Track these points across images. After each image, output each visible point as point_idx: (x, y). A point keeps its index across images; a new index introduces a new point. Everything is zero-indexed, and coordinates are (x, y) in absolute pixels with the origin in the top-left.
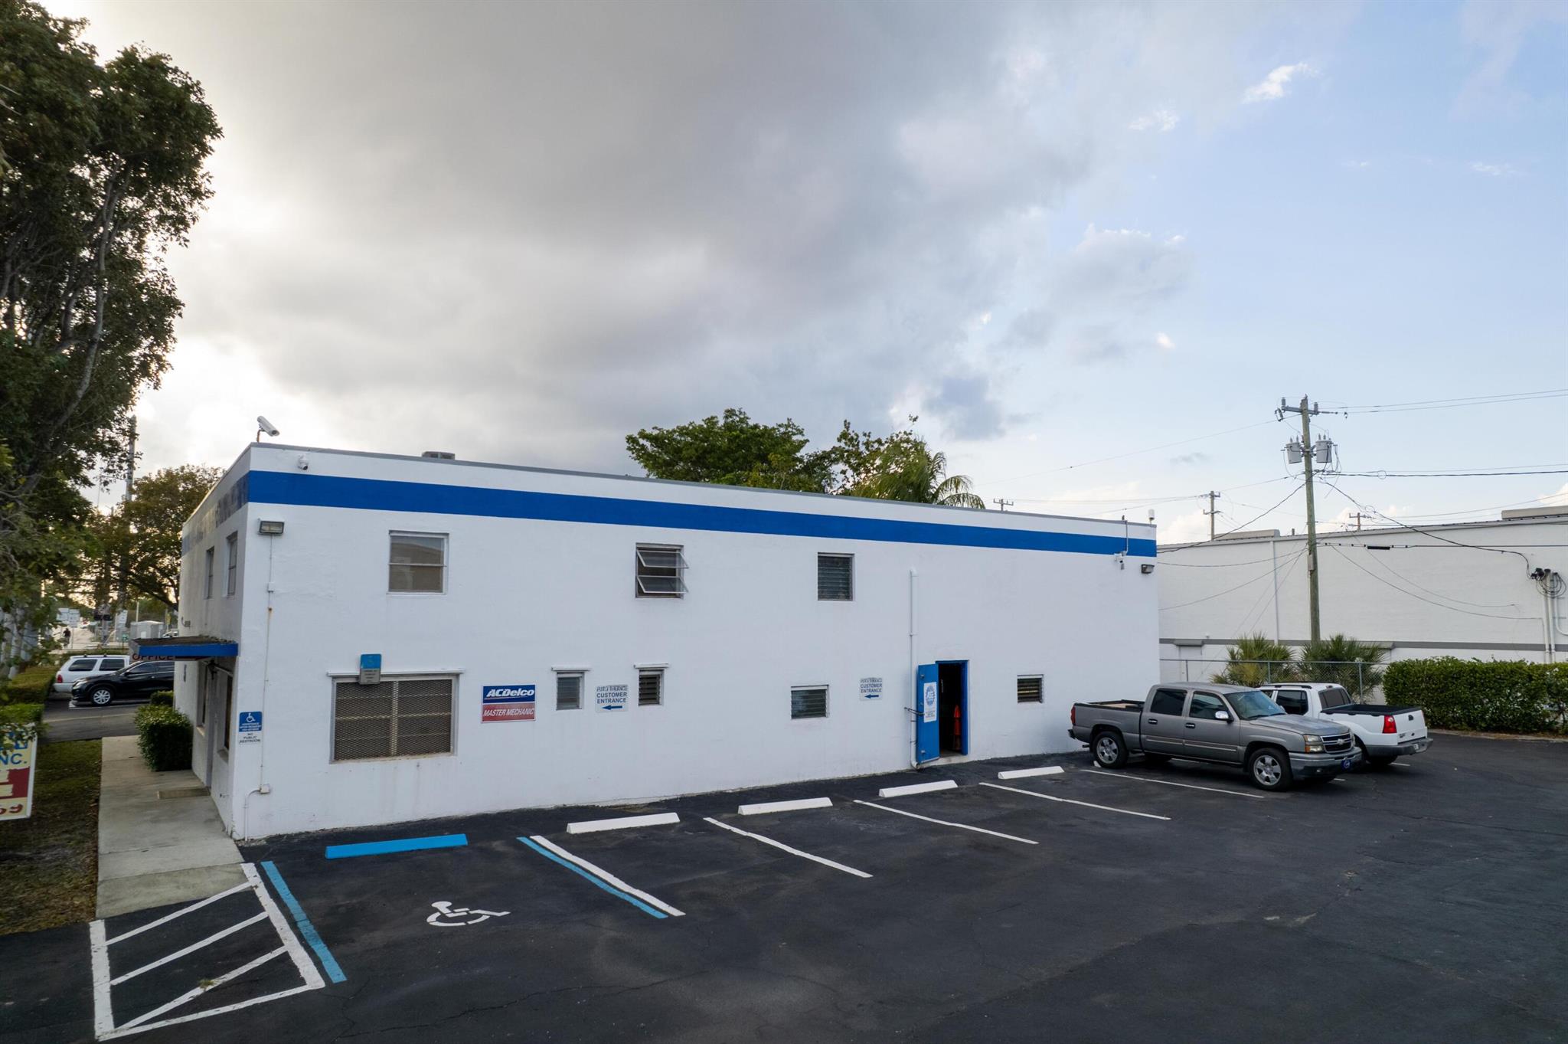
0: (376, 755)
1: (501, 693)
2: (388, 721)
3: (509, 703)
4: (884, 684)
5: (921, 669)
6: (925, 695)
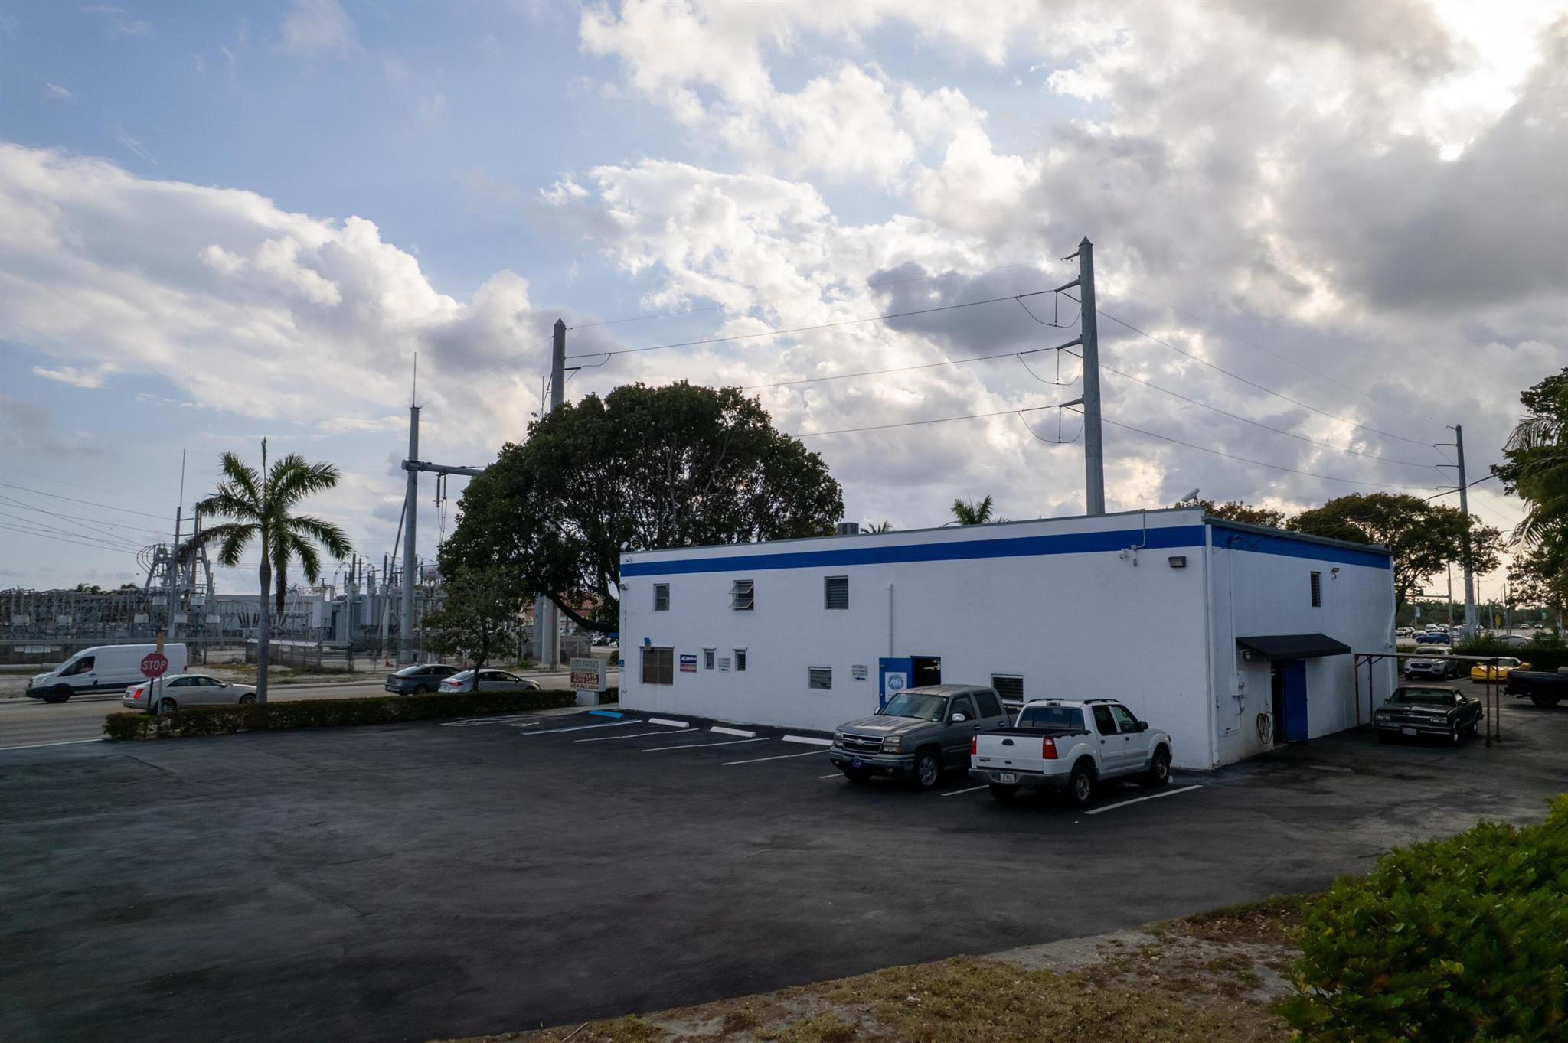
0: (654, 682)
1: (686, 658)
2: (658, 668)
3: (689, 663)
4: (869, 670)
5: (882, 660)
6: (887, 681)
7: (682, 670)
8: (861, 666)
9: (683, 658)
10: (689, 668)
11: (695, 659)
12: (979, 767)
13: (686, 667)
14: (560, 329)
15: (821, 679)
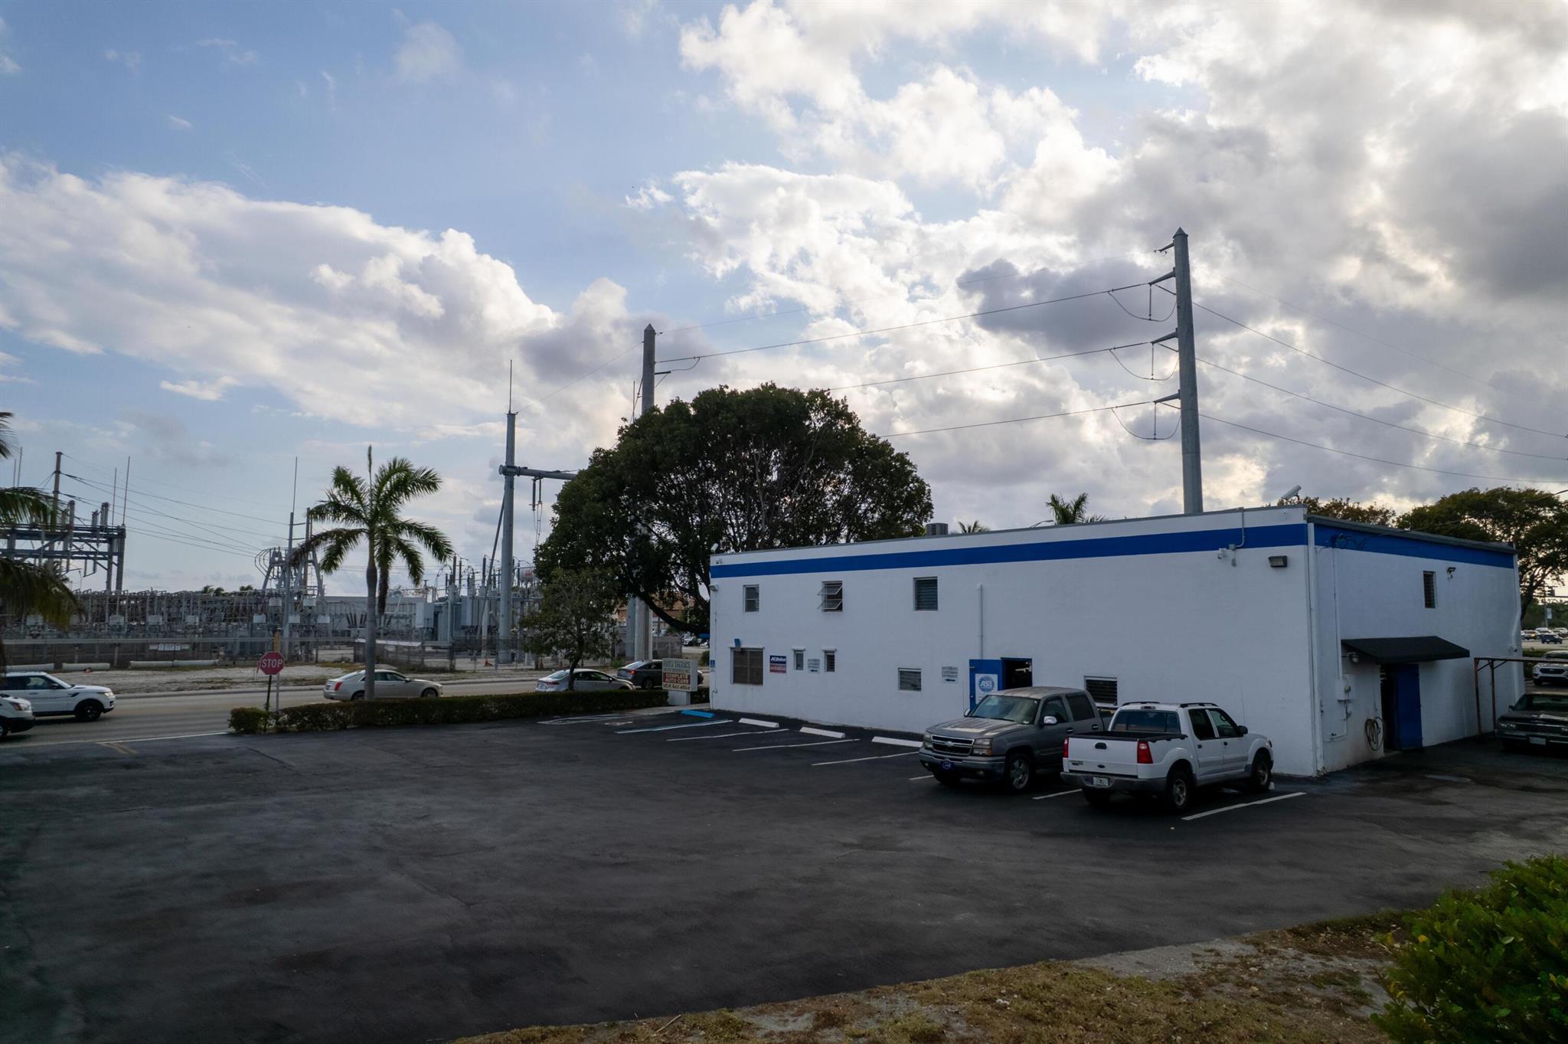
0: (745, 683)
1: (775, 659)
2: (747, 668)
3: (778, 664)
4: (959, 671)
5: (972, 662)
6: (977, 682)
7: (771, 671)
8: (951, 668)
9: (773, 659)
10: (779, 669)
11: (784, 660)
12: (1071, 771)
13: (776, 668)
14: (650, 335)
15: (910, 680)
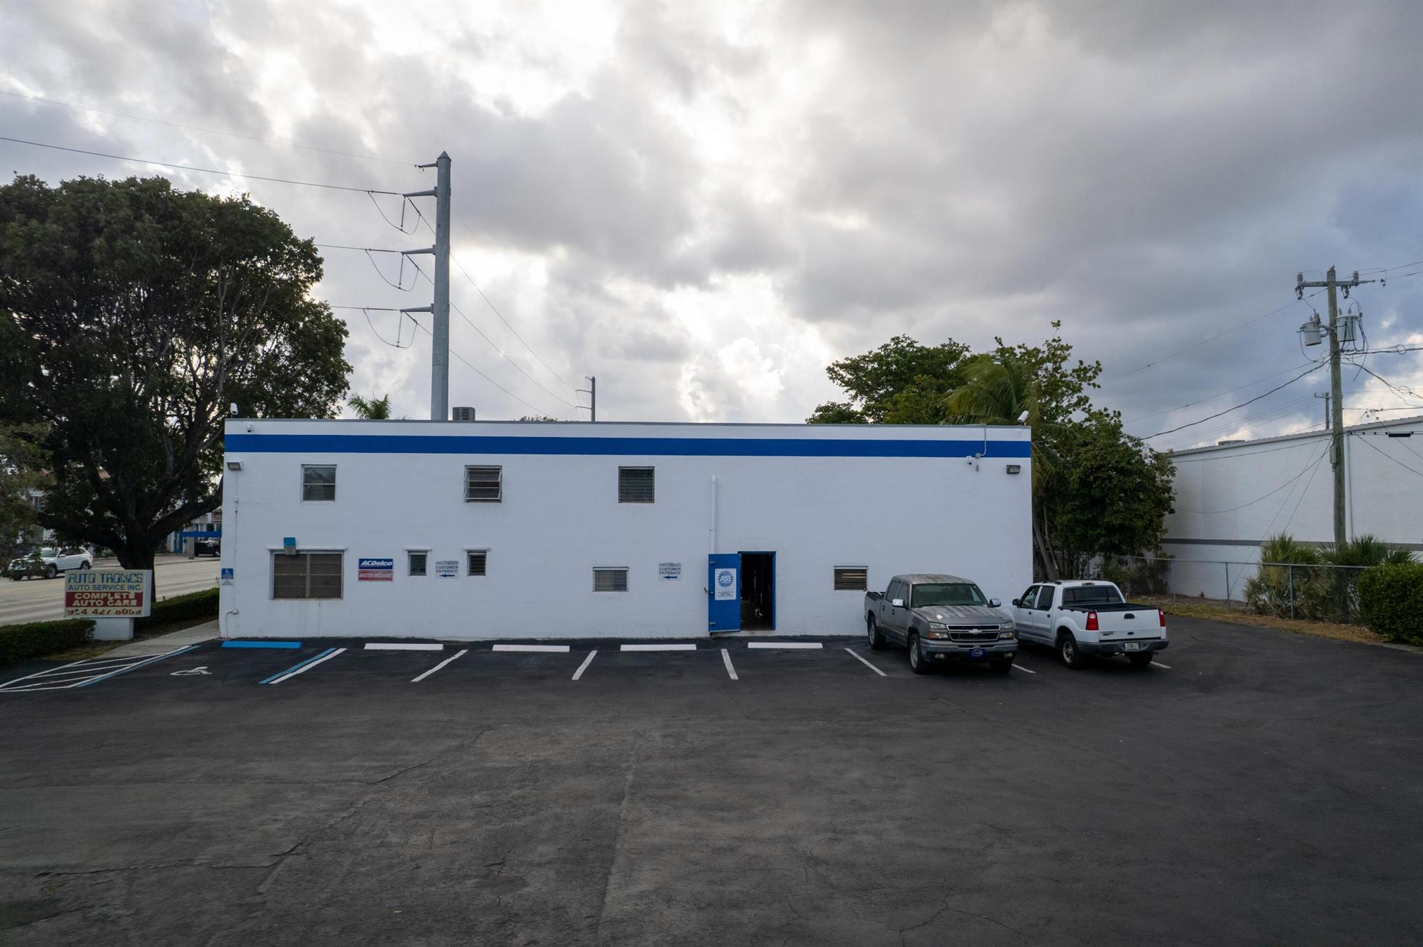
0: (298, 597)
1: (370, 563)
2: (305, 577)
3: (375, 569)
4: (682, 568)
5: (711, 556)
6: (716, 577)
7: (361, 579)
8: (672, 565)
9: (365, 563)
10: (377, 575)
11: (389, 564)
13: (371, 575)
15: (611, 580)
